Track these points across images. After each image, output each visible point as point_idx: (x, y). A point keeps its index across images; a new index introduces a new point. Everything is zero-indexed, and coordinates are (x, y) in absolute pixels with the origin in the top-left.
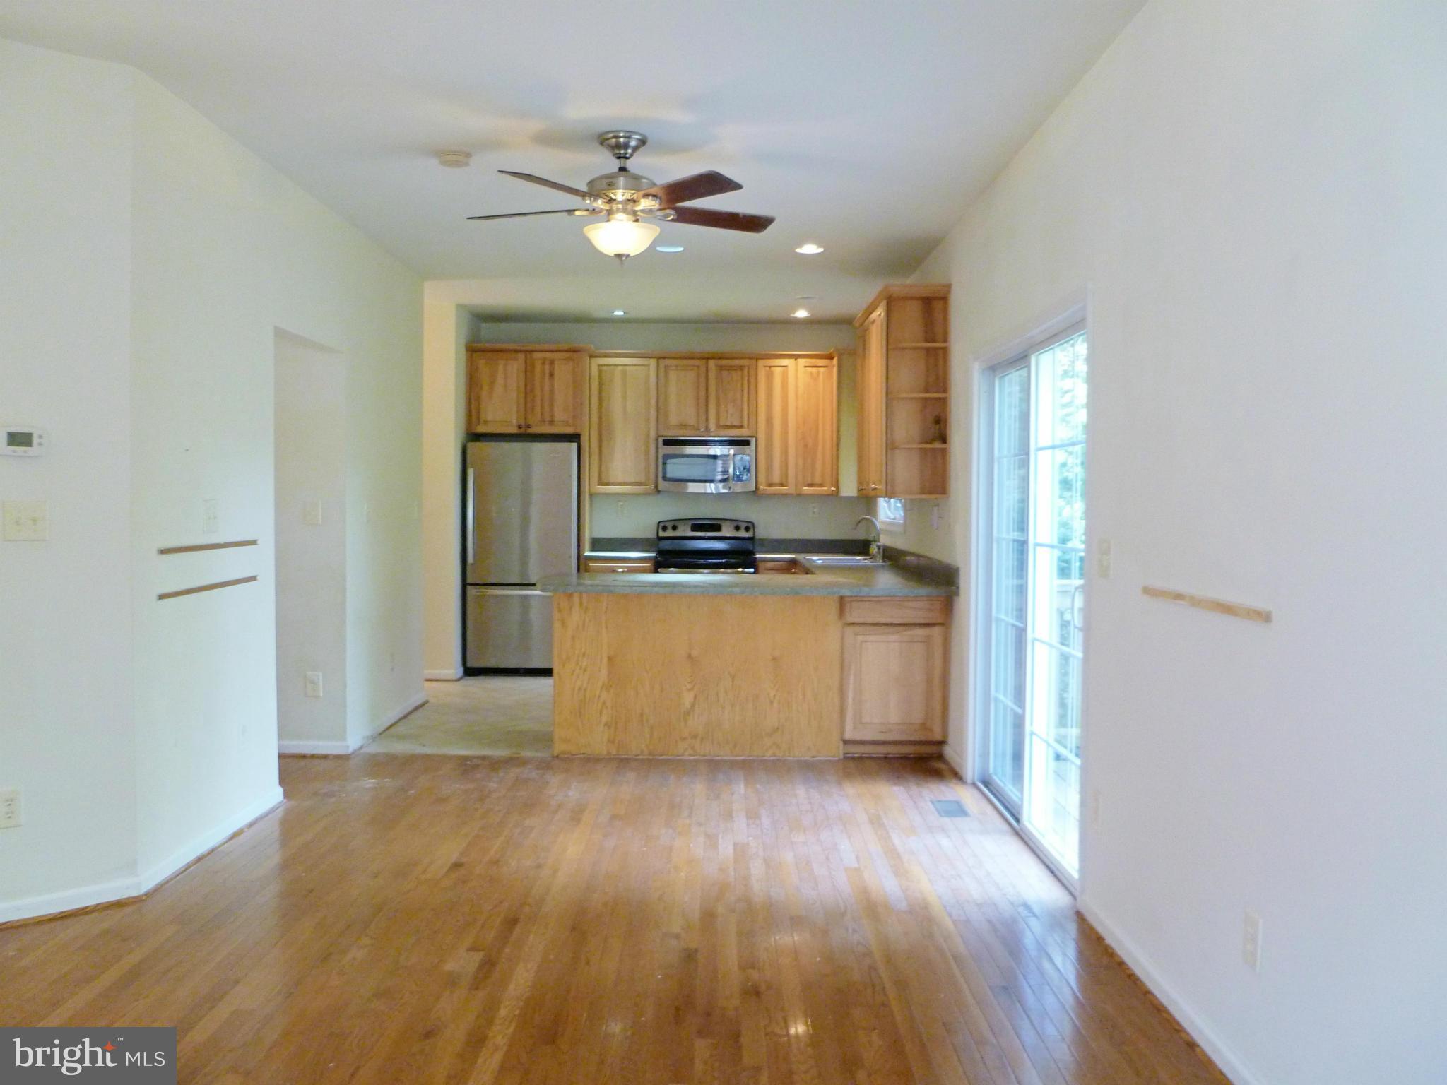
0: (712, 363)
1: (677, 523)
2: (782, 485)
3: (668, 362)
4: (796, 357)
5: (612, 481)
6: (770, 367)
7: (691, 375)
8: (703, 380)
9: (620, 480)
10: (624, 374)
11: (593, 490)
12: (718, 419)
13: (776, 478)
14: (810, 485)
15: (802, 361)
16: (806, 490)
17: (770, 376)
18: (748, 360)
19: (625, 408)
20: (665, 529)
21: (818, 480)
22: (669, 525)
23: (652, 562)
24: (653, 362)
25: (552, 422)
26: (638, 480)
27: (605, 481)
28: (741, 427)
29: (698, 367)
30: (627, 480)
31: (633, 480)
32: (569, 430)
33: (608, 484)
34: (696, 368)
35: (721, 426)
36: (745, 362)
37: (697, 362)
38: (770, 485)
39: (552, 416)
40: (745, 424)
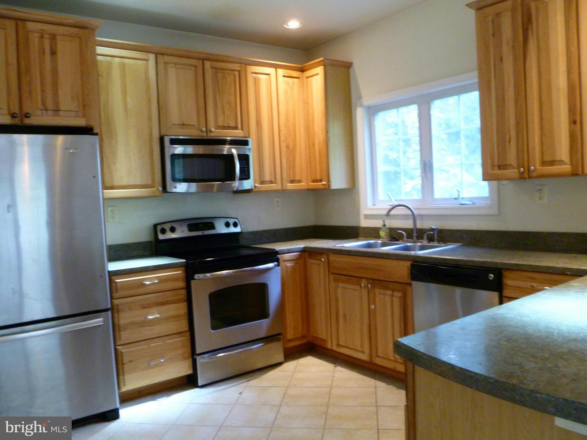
0: (208, 64)
1: (174, 225)
2: (271, 182)
3: (167, 59)
4: (276, 67)
5: (116, 184)
6: (256, 73)
7: (190, 73)
8: (200, 79)
9: (125, 183)
10: (123, 67)
11: (106, 196)
12: (216, 121)
13: (267, 178)
14: (292, 182)
15: (281, 72)
16: (290, 186)
17: (257, 82)
18: (238, 65)
19: (125, 104)
20: (163, 231)
21: (297, 178)
22: (167, 227)
23: (183, 268)
24: (152, 57)
25: (57, 111)
26: (144, 182)
27: (108, 184)
28: (236, 128)
29: (195, 66)
30: (132, 182)
31: (138, 182)
32: (81, 122)
33: (112, 188)
34: (193, 68)
35: (219, 126)
36: (236, 67)
37: (194, 62)
38: (262, 182)
39: (57, 103)
40: (239, 126)
